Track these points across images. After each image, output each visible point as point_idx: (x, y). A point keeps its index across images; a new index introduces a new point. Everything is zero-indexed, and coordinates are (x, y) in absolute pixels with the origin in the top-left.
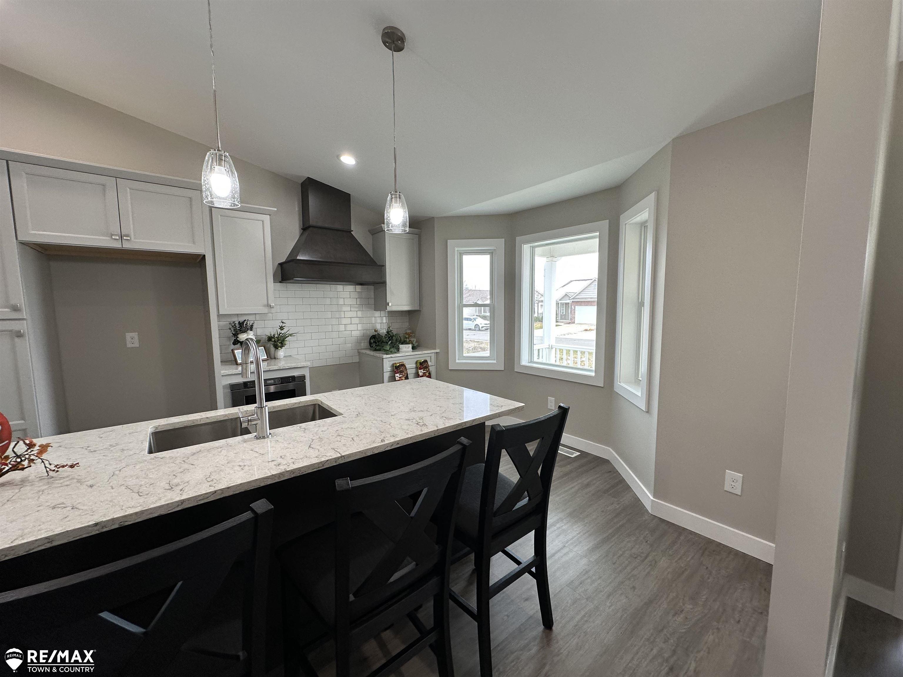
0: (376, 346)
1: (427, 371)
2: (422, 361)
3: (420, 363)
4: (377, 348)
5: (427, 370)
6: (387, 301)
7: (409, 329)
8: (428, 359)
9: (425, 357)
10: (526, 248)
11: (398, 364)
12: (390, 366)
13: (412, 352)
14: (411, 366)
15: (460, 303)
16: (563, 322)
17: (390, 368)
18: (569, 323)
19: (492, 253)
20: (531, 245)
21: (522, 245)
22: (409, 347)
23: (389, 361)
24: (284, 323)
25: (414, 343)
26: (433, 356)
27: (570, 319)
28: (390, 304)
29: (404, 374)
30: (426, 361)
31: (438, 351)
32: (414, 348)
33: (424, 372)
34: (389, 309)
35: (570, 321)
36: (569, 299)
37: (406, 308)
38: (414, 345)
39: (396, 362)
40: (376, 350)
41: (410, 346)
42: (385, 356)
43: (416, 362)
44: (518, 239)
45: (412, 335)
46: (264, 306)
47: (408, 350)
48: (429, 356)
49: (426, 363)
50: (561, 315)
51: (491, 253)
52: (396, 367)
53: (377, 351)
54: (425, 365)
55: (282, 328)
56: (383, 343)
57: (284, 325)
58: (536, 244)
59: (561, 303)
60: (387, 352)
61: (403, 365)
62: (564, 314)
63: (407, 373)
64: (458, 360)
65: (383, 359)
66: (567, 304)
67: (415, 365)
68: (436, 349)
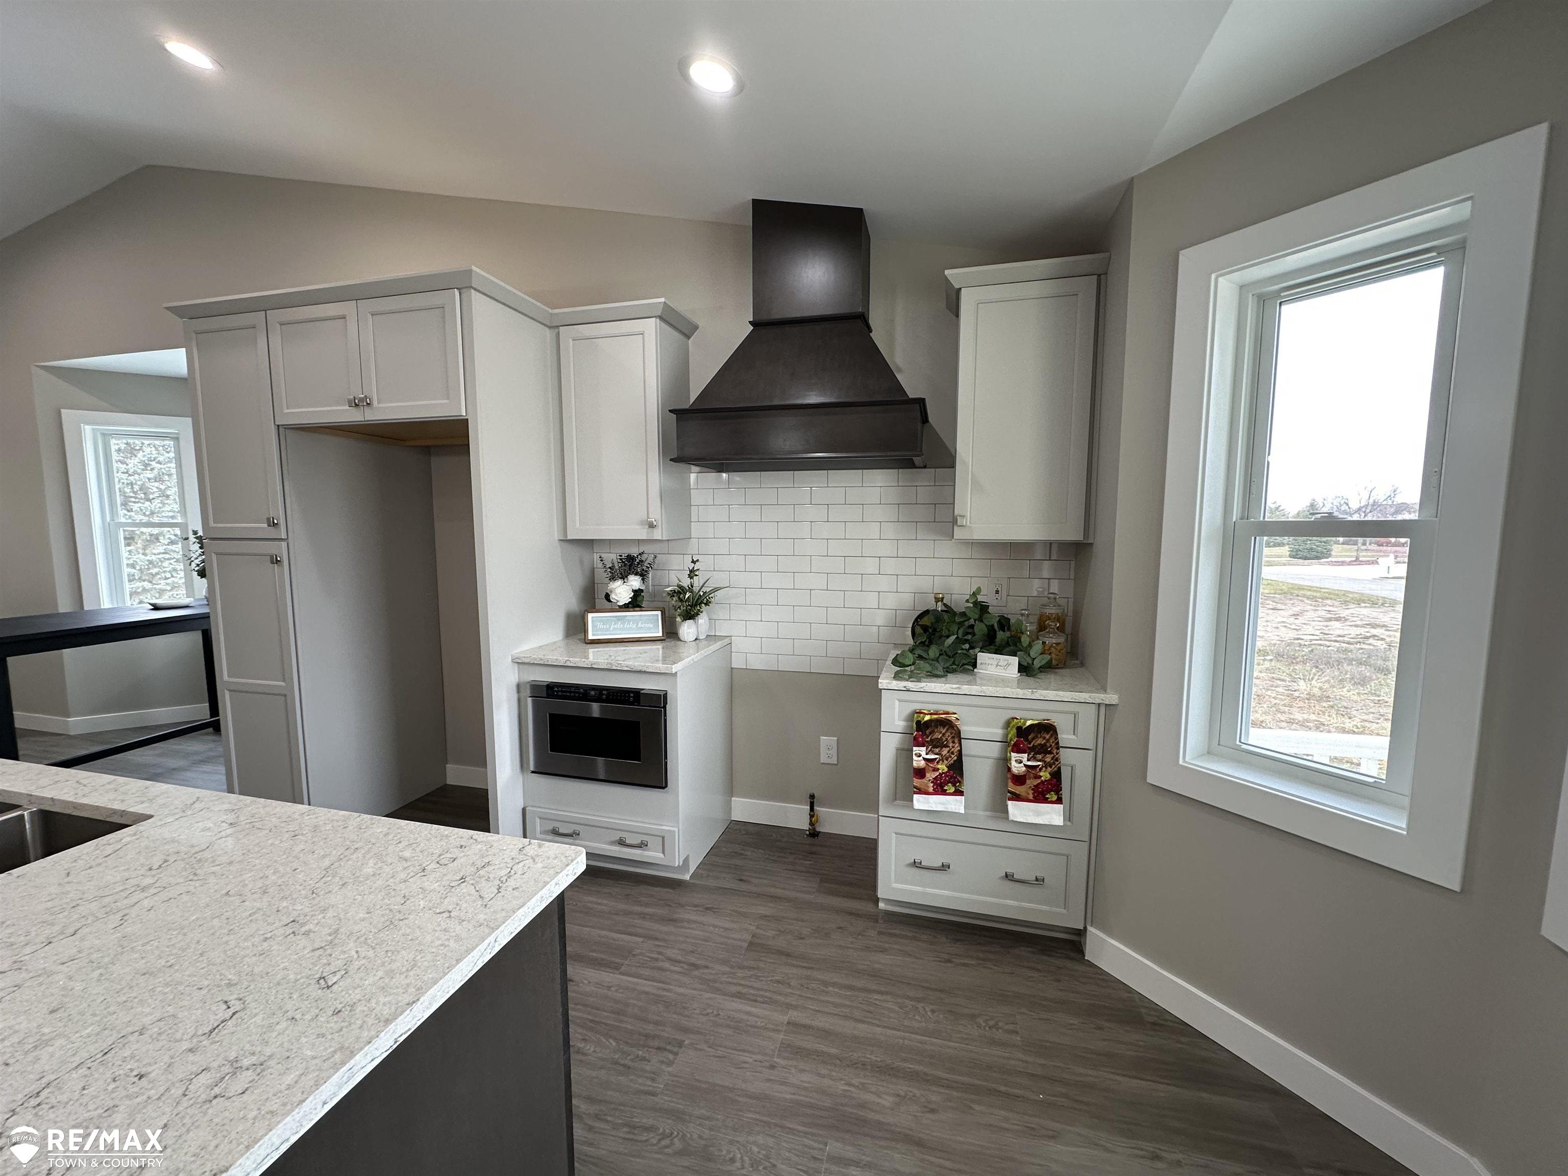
1: (1047, 765)
2: (1029, 723)
3: (1019, 729)
5: (1048, 760)
6: (956, 509)
8: (1062, 723)
9: (1047, 711)
11: (927, 718)
12: (904, 716)
15: (1241, 516)
17: (901, 723)
22: (1008, 664)
24: (699, 563)
26: (1088, 716)
29: (945, 751)
30: (1050, 728)
31: (1111, 698)
32: (1024, 669)
33: (1030, 763)
34: (958, 534)
39: (925, 708)
41: (1018, 661)
43: (1008, 724)
47: (1000, 675)
48: (1066, 712)
54: (1040, 741)
55: (692, 574)
61: (952, 725)
63: (960, 751)
68: (1105, 692)
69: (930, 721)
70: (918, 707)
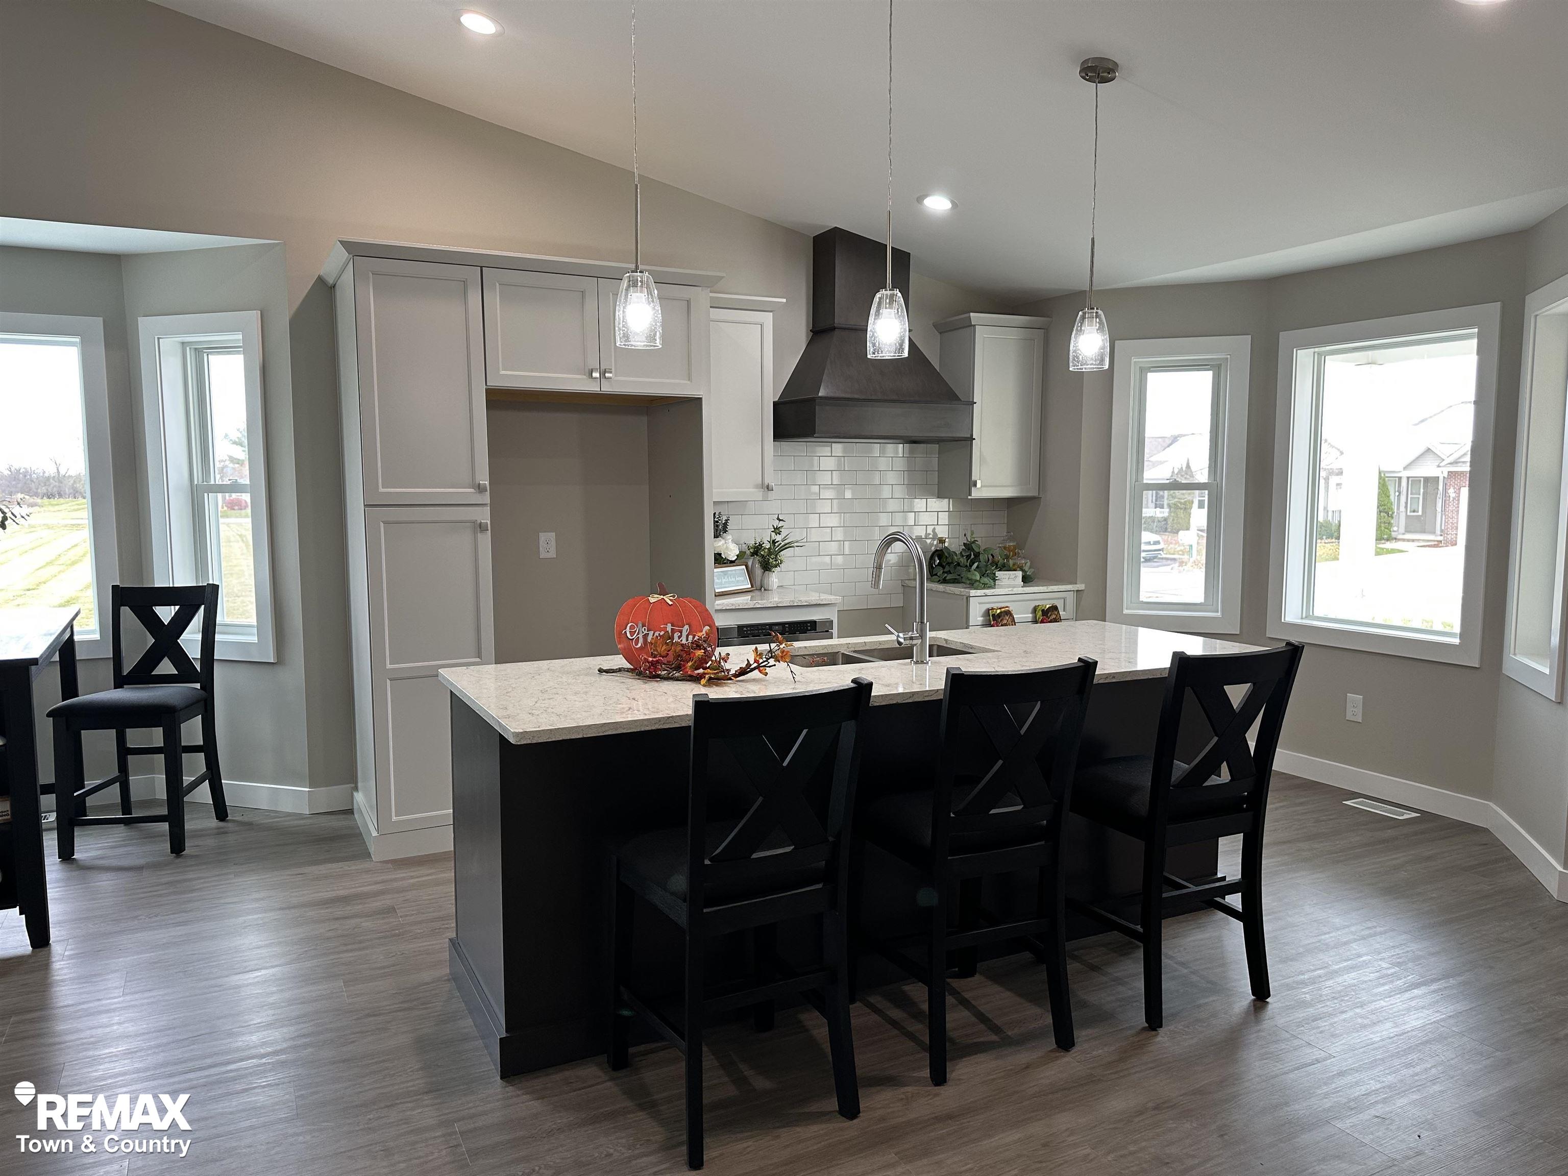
0: (943, 572)
2: (1048, 606)
3: (1043, 611)
4: (947, 578)
6: (973, 478)
7: (1011, 539)
9: (1049, 600)
10: (1304, 358)
11: (999, 611)
12: (981, 613)
13: (1022, 587)
14: (1022, 614)
15: (1137, 481)
16: (1413, 541)
17: (982, 619)
18: (1438, 544)
19: (1219, 367)
20: (1317, 350)
21: (1295, 350)
22: (1016, 577)
23: (979, 603)
24: (782, 520)
25: (1026, 570)
26: (1071, 598)
27: (1438, 532)
28: (979, 485)
30: (1054, 608)
31: (1081, 586)
32: (1026, 580)
34: (976, 494)
35: (1441, 538)
36: (1439, 466)
37: (1008, 492)
38: (1026, 572)
39: (995, 606)
40: (945, 581)
41: (1020, 574)
42: (973, 592)
43: (1035, 610)
44: (1284, 337)
45: (1019, 554)
46: (756, 487)
47: (1012, 583)
48: (1061, 598)
49: (1056, 613)
50: (1407, 516)
51: (1217, 368)
52: (993, 615)
53: (948, 583)
54: (1054, 616)
55: (777, 531)
56: (959, 568)
57: (781, 524)
58: (1328, 348)
59: (1408, 478)
60: (973, 585)
61: (1008, 613)
62: (1420, 513)
64: (1127, 609)
65: (968, 597)
66: (1430, 482)
67: (1031, 615)
68: (1076, 584)
69: (1001, 612)
70: (989, 606)
